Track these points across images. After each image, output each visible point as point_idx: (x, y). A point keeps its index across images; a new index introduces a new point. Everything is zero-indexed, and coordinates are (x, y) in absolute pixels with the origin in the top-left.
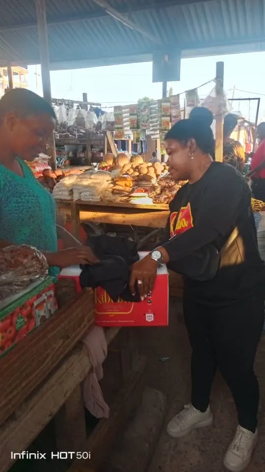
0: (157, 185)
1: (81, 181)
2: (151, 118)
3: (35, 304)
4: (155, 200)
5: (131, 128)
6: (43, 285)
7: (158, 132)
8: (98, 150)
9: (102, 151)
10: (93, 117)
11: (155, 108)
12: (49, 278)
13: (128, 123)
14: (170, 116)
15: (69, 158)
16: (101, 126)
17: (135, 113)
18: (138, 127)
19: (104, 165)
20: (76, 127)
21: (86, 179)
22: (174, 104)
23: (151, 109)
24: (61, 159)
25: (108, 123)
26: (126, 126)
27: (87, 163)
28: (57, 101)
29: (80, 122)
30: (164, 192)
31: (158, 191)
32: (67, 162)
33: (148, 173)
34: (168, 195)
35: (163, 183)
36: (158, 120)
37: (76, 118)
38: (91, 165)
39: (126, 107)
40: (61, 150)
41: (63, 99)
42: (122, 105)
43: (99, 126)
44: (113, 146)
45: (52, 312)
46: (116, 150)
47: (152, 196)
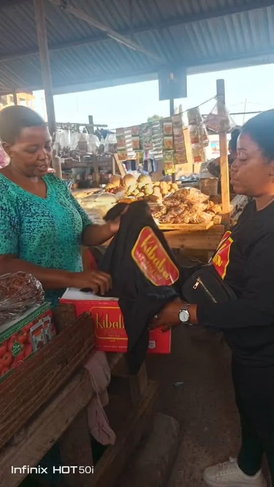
0: (162, 205)
1: (85, 205)
2: (154, 138)
3: (32, 330)
4: (162, 220)
5: (134, 149)
6: (39, 311)
7: (161, 152)
8: (106, 171)
9: (111, 172)
10: (94, 140)
11: (156, 128)
12: (45, 304)
13: (131, 144)
14: (173, 135)
15: (76, 181)
16: (103, 149)
17: (138, 134)
18: (141, 148)
19: (111, 186)
20: (78, 151)
21: (89, 203)
22: (176, 123)
23: (153, 129)
24: (69, 183)
25: (110, 145)
26: (129, 147)
27: (95, 185)
28: (63, 125)
29: (82, 146)
30: (169, 212)
31: (164, 211)
32: (75, 185)
33: (153, 193)
34: (174, 215)
35: (169, 203)
36: (161, 140)
37: (79, 142)
38: (99, 187)
39: (128, 129)
40: (68, 173)
41: (68, 123)
42: (124, 127)
43: (101, 149)
44: (122, 167)
45: (50, 338)
46: (125, 171)
47: (157, 216)
